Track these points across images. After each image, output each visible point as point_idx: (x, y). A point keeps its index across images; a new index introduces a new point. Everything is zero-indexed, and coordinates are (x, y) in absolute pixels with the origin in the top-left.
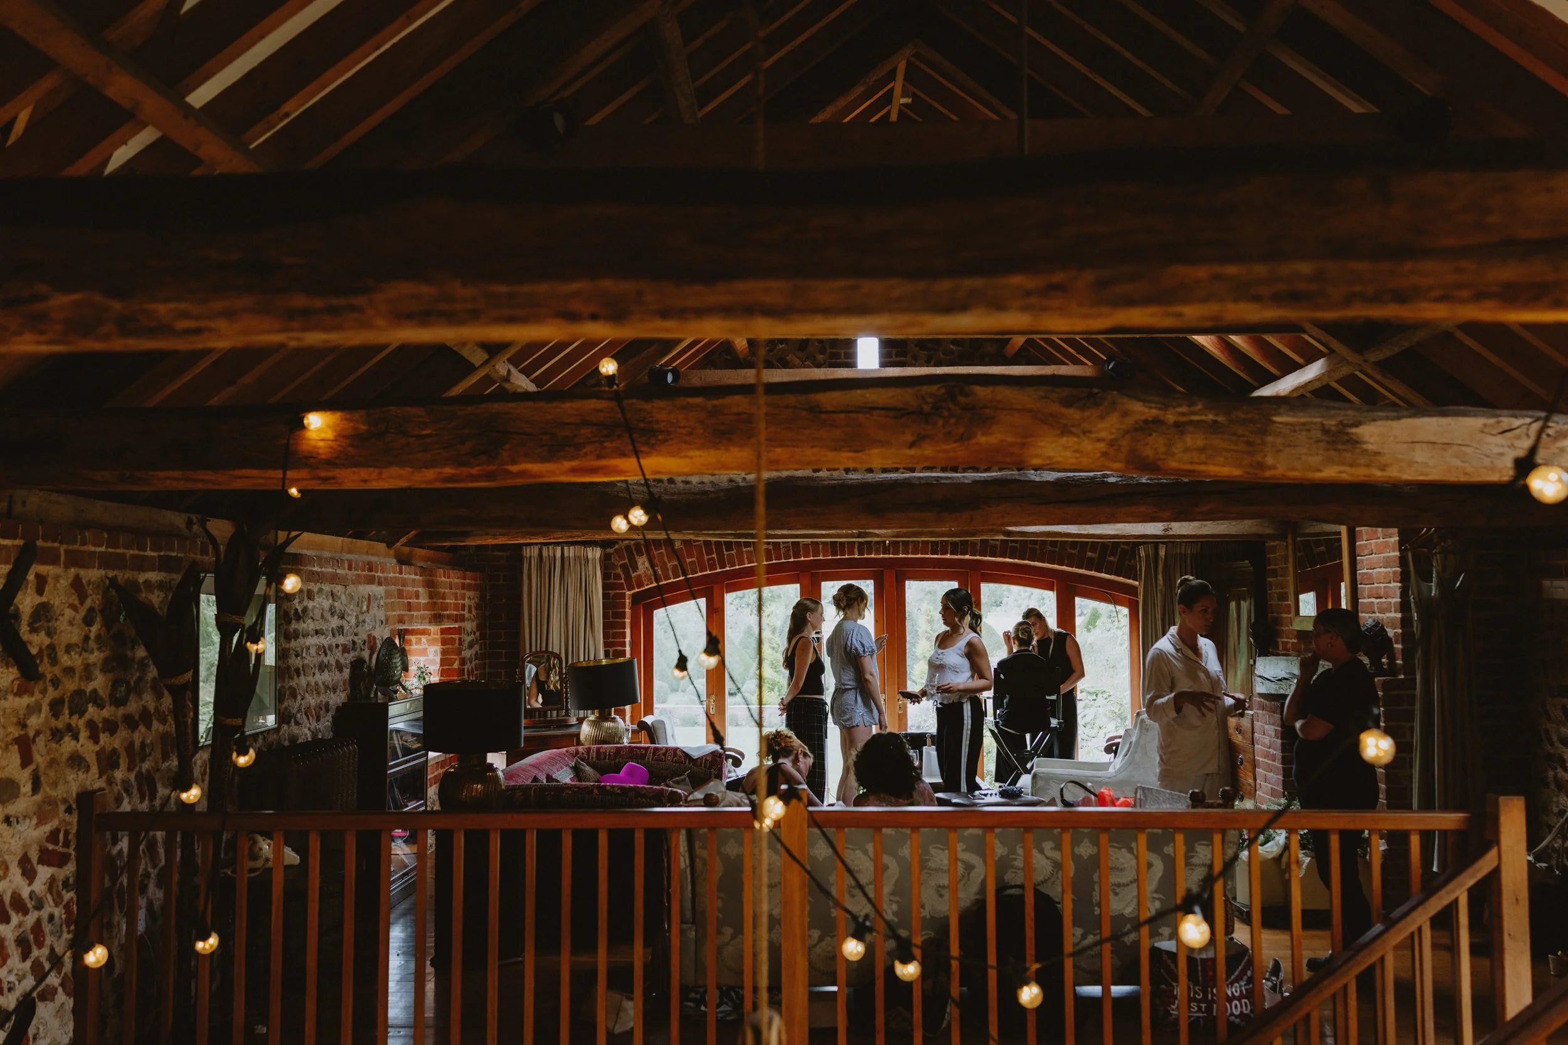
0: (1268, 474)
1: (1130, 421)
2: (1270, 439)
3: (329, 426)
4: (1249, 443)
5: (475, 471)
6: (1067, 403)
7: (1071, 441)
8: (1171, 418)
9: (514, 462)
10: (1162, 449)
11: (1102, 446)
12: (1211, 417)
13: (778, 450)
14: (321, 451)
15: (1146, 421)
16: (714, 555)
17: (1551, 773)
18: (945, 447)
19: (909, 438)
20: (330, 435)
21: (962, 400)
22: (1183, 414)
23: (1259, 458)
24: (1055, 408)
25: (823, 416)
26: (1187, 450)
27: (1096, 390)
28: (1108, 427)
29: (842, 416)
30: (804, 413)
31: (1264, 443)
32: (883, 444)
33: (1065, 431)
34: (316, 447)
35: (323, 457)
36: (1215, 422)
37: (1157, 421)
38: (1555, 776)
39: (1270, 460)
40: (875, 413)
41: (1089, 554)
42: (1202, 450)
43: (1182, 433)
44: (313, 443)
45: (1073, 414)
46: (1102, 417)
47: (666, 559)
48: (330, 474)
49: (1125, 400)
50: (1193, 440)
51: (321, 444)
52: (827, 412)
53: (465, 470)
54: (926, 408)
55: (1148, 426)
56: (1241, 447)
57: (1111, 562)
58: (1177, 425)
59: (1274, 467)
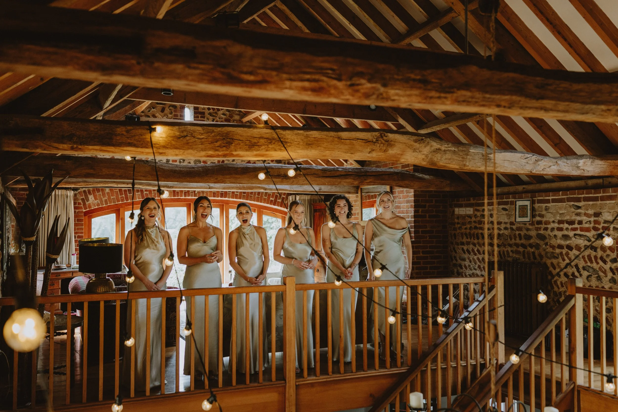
0: (466, 168)
1: (433, 148)
2: (468, 157)
3: (163, 132)
4: (463, 158)
5: (220, 153)
6: (416, 141)
7: (415, 154)
8: (443, 148)
9: (236, 151)
10: (439, 158)
11: (423, 157)
12: (453, 149)
13: (327, 152)
14: (161, 142)
15: (437, 149)
16: (124, 196)
17: (455, 270)
18: (380, 154)
19: (369, 150)
20: (164, 136)
21: (385, 138)
22: (446, 147)
23: (465, 163)
24: (412, 143)
25: (343, 141)
26: (446, 159)
27: (424, 138)
28: (426, 150)
29: (348, 141)
30: (336, 139)
31: (467, 158)
32: (361, 151)
33: (415, 150)
34: (158, 140)
35: (162, 144)
36: (454, 150)
37: (439, 149)
38: (458, 270)
39: (467, 164)
40: (359, 140)
41: (271, 199)
42: (450, 159)
43: (446, 153)
44: (156, 138)
45: (417, 145)
46: (425, 147)
47: (102, 197)
48: (164, 151)
49: (432, 141)
50: (448, 156)
51: (161, 139)
52: (344, 139)
53: (217, 153)
54: (374, 140)
55: (438, 150)
56: (461, 159)
57: (279, 202)
58: (444, 151)
59: (468, 166)
